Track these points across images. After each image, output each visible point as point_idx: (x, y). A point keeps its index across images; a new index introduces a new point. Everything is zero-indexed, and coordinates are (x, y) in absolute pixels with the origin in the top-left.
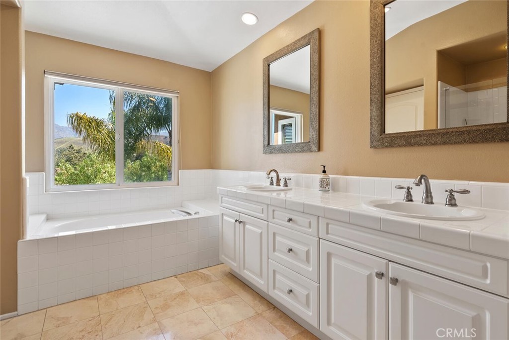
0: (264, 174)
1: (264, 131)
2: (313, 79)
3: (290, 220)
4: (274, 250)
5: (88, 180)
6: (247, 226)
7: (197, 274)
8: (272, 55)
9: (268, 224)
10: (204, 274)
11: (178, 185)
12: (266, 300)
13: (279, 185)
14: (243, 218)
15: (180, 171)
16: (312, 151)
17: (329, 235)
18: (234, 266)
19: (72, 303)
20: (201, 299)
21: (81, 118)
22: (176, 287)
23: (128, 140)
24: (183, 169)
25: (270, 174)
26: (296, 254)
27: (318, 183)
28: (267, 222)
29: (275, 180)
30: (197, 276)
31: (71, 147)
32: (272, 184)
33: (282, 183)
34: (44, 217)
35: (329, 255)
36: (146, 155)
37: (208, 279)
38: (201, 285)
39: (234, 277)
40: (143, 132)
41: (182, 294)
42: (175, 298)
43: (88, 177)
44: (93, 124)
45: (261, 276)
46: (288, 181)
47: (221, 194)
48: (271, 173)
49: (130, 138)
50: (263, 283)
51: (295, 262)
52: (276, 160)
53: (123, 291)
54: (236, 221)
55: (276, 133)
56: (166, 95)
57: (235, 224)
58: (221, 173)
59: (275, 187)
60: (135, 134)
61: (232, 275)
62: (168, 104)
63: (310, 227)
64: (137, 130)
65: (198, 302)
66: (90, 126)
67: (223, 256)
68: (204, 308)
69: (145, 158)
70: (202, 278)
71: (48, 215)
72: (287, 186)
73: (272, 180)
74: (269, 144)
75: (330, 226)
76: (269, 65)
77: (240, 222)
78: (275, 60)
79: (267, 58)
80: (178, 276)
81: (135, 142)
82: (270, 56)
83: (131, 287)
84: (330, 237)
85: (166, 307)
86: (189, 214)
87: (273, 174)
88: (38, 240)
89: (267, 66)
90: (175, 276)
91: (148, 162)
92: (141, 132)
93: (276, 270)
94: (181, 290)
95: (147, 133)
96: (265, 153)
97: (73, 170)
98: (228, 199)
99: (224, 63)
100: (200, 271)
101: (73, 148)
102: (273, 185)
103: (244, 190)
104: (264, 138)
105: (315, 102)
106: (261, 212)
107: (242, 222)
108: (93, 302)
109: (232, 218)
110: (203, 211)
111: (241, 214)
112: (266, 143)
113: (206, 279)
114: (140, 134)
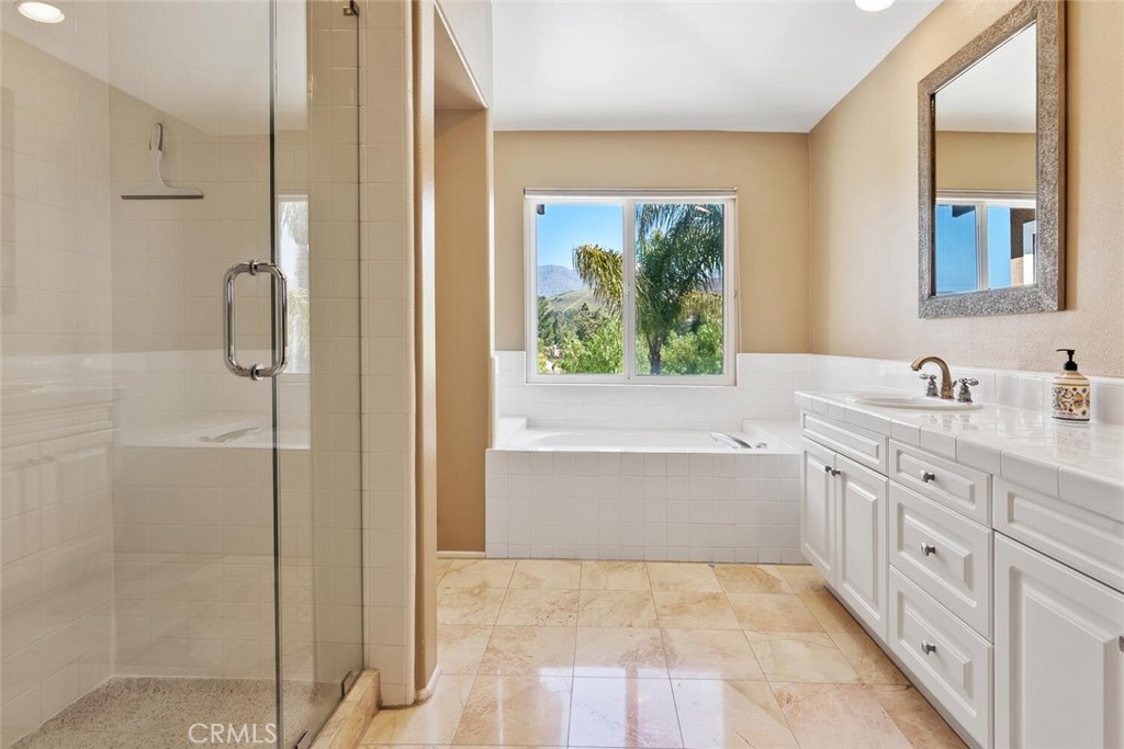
0: (905, 367)
1: (920, 262)
2: (1045, 113)
3: (929, 477)
4: (900, 546)
5: (604, 366)
6: (850, 484)
7: (753, 572)
8: (938, 68)
9: (887, 483)
10: (768, 575)
11: (736, 385)
12: (893, 663)
13: (951, 397)
14: (842, 465)
15: (738, 355)
16: (1043, 310)
17: (1013, 525)
18: (826, 571)
19: (546, 561)
20: (748, 617)
21: (591, 255)
22: (705, 581)
23: (668, 292)
24: (744, 352)
25: (920, 366)
26: (943, 560)
27: (1050, 398)
28: (885, 479)
29: (939, 383)
30: (752, 575)
31: (584, 307)
32: (932, 392)
33: (957, 390)
34: (522, 422)
35: (1015, 576)
36: (705, 323)
37: (773, 585)
38: (755, 593)
39: (830, 598)
40: (694, 274)
41: (715, 597)
42: (699, 601)
43: (605, 363)
44: (610, 264)
45: (875, 601)
46: (971, 388)
47: (805, 409)
48: (924, 366)
49: (672, 287)
50: (877, 617)
51: (940, 580)
52: (949, 335)
53: (619, 563)
54: (828, 469)
55: (1017, 260)
56: (709, 200)
57: (827, 477)
58: (831, 363)
59: (939, 401)
60: (680, 278)
61: (830, 592)
62: (716, 216)
63: (972, 498)
64: (685, 273)
65: (740, 619)
66: (604, 269)
67: (807, 545)
68: (750, 634)
69: (704, 329)
70: (761, 581)
71: (528, 420)
72: (968, 400)
73: (933, 383)
74: (933, 293)
75: (1016, 501)
76: (933, 97)
77: (834, 473)
78: (948, 79)
79: (927, 78)
80: (716, 565)
81: (681, 294)
82: (934, 72)
83: (632, 561)
84: (1017, 529)
85: (680, 609)
86: (745, 445)
87: (933, 369)
88: (507, 452)
89: (928, 97)
90: (711, 564)
91: (710, 335)
92: (692, 275)
93: (905, 593)
94: (715, 591)
95: (704, 276)
96: (923, 315)
97: (583, 351)
98: (815, 420)
99: (834, 108)
100: (759, 566)
101: (587, 309)
102: (935, 395)
103: (850, 403)
104: (921, 278)
105: (1049, 178)
106: (875, 454)
107: (839, 473)
108: (574, 568)
109: (821, 460)
110: (775, 442)
111: (839, 456)
112: (927, 291)
113: (770, 585)
114: (689, 280)
